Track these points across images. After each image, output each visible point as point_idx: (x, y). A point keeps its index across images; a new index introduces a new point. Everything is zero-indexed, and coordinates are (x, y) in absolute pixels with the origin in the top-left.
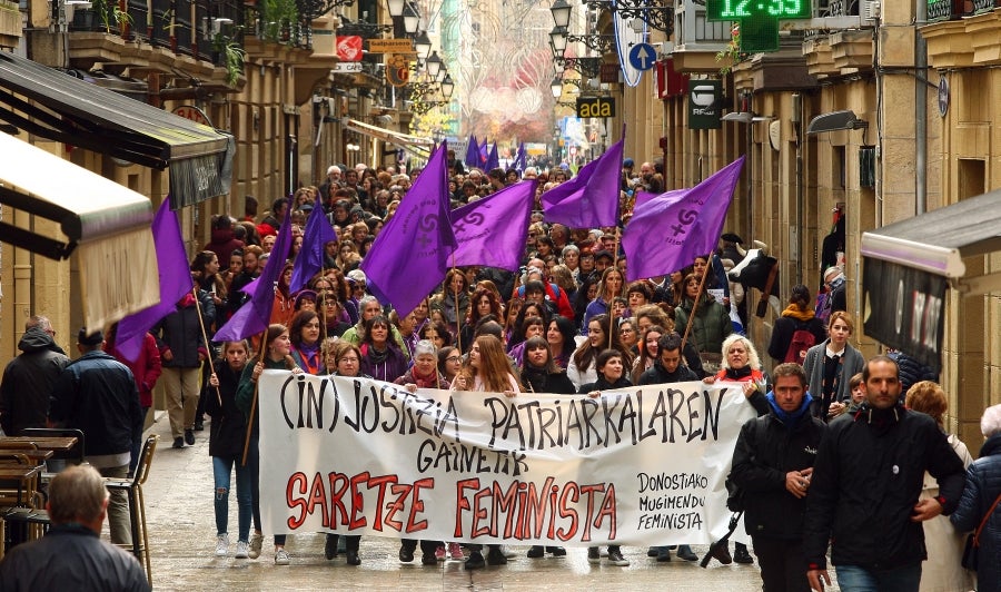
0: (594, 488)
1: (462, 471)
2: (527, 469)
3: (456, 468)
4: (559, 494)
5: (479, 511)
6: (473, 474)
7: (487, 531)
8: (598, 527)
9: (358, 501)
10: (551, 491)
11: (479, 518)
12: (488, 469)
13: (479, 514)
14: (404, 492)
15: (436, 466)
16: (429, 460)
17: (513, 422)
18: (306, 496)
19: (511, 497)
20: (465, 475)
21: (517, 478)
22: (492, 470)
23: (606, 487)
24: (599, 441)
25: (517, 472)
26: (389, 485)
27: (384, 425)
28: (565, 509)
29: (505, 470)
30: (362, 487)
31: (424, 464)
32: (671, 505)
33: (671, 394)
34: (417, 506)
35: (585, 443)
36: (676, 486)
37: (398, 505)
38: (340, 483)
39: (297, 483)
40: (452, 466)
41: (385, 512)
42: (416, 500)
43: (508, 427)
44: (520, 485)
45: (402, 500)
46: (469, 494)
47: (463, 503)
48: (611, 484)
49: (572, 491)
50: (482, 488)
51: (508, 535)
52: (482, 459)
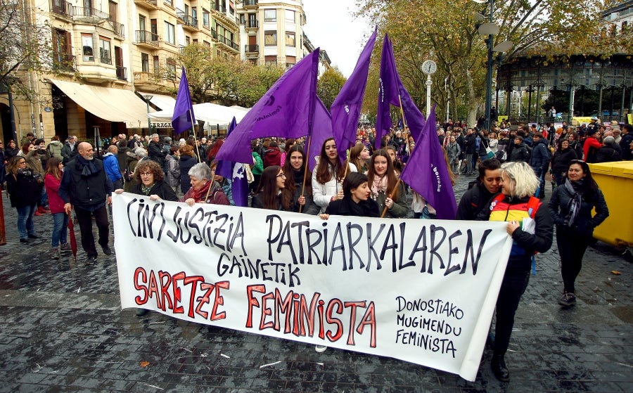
0: (357, 304)
1: (252, 277)
2: (299, 283)
3: (247, 275)
4: (325, 307)
5: (266, 309)
6: (260, 281)
7: (271, 325)
8: (360, 333)
9: (177, 293)
10: (318, 304)
11: (266, 314)
12: (270, 279)
13: (266, 312)
14: (209, 289)
15: (231, 272)
16: (226, 267)
17: (286, 239)
18: (147, 285)
19: (288, 303)
20: (254, 281)
21: (292, 288)
22: (274, 278)
23: (367, 304)
24: (362, 266)
25: (292, 285)
26: (199, 283)
27: (195, 238)
28: (331, 318)
29: (283, 281)
30: (180, 284)
31: (222, 270)
32: (426, 326)
33: (433, 229)
34: (218, 300)
35: (348, 266)
36: (431, 309)
37: (205, 299)
38: (166, 279)
39: (140, 275)
40: (243, 273)
41: (196, 304)
42: (218, 296)
43: (281, 244)
44: (294, 295)
45: (208, 295)
46: (258, 296)
47: (253, 302)
48: (372, 302)
49: (336, 306)
50: (267, 293)
51: (287, 330)
52: (264, 272)
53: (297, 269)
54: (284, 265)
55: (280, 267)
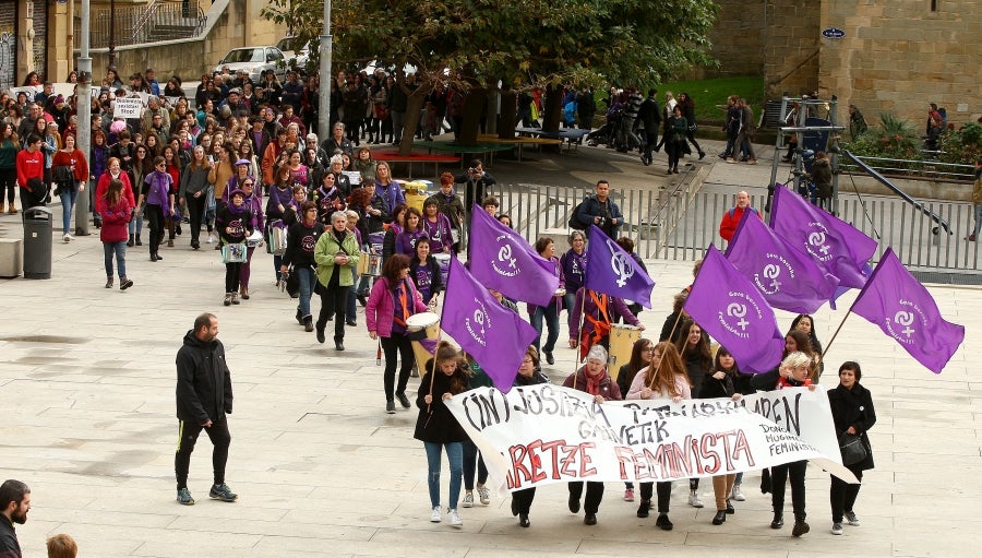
0: (727, 433)
2: (667, 435)
4: (699, 444)
7: (646, 475)
8: (737, 459)
9: (536, 461)
11: (639, 467)
12: (636, 442)
14: (572, 450)
21: (661, 442)
22: (640, 441)
23: (737, 432)
25: (660, 439)
26: (558, 447)
28: (706, 453)
29: (651, 440)
30: (537, 451)
34: (585, 459)
37: (569, 459)
38: (518, 453)
41: (560, 466)
44: (665, 446)
45: (571, 456)
48: (740, 430)
51: (665, 475)
52: (629, 436)
53: (664, 423)
54: (650, 424)
55: (646, 427)
